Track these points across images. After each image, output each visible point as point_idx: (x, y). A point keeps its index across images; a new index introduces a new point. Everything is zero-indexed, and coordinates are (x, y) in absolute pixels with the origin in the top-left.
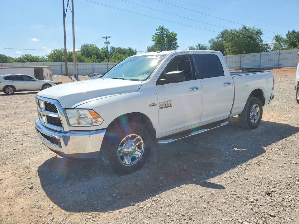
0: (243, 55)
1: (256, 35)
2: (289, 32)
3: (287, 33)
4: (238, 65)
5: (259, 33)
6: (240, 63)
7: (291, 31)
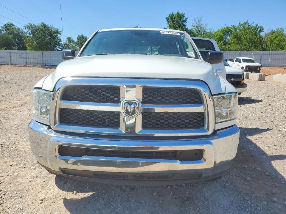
0: (44, 52)
1: (56, 33)
2: (79, 36)
3: (78, 37)
4: (40, 61)
5: (58, 32)
6: (42, 60)
7: (81, 35)
